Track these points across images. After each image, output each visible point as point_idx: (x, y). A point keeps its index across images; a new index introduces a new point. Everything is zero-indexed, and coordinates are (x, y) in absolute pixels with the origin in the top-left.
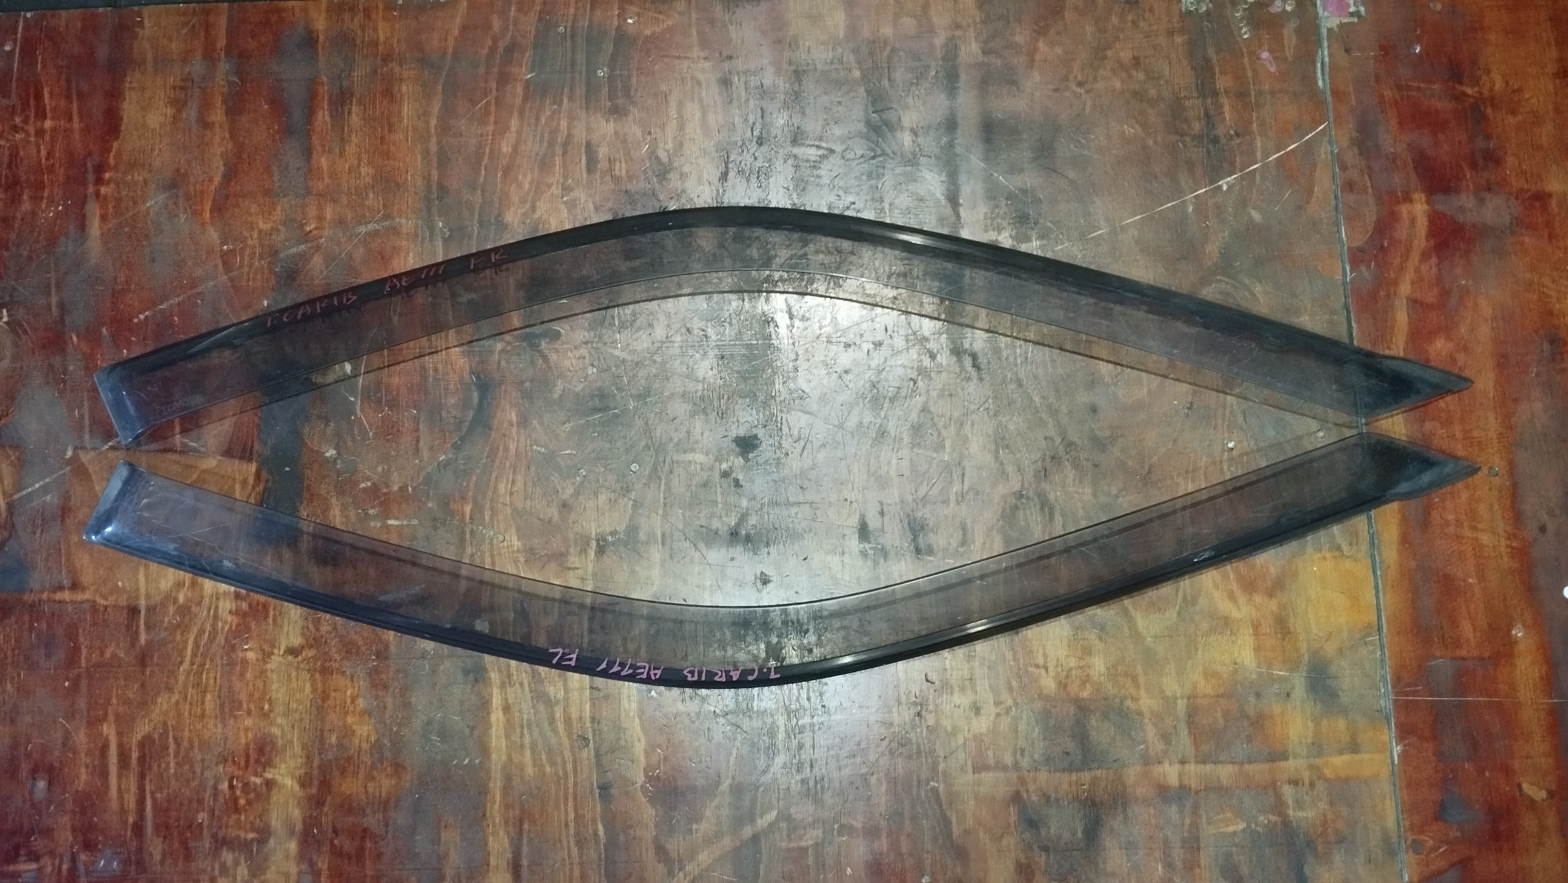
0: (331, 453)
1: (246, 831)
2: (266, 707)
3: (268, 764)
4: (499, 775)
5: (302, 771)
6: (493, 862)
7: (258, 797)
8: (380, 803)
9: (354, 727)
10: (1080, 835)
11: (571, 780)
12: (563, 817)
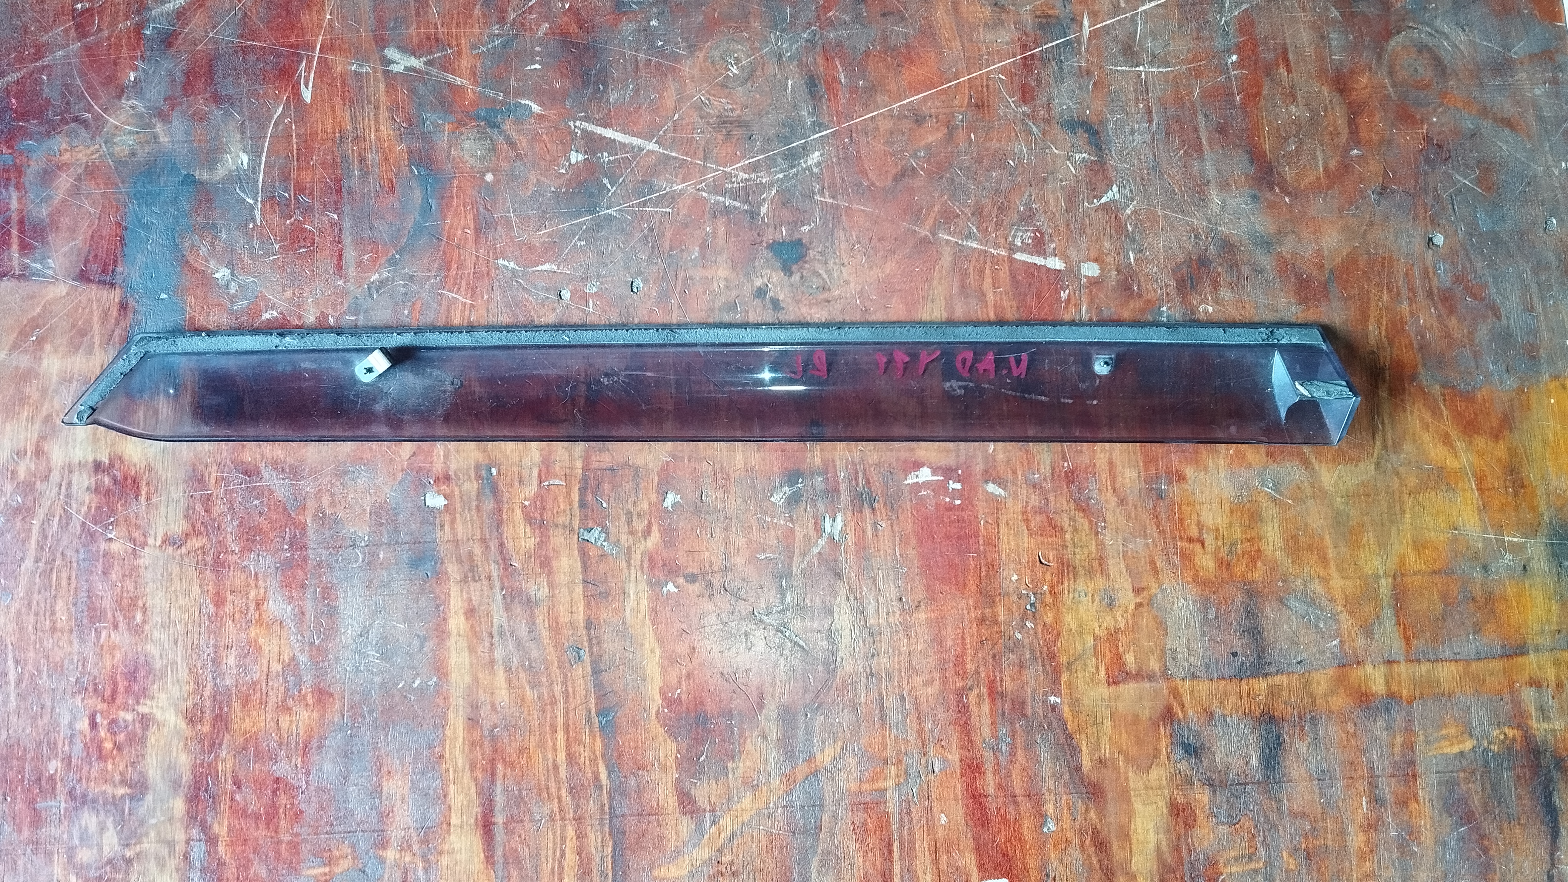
0: (222, 274)
1: (115, 786)
2: (139, 617)
3: (143, 694)
4: (461, 701)
5: (190, 703)
6: (454, 821)
7: (132, 739)
8: (297, 743)
9: (261, 641)
10: (1255, 762)
11: (561, 705)
12: (550, 756)
